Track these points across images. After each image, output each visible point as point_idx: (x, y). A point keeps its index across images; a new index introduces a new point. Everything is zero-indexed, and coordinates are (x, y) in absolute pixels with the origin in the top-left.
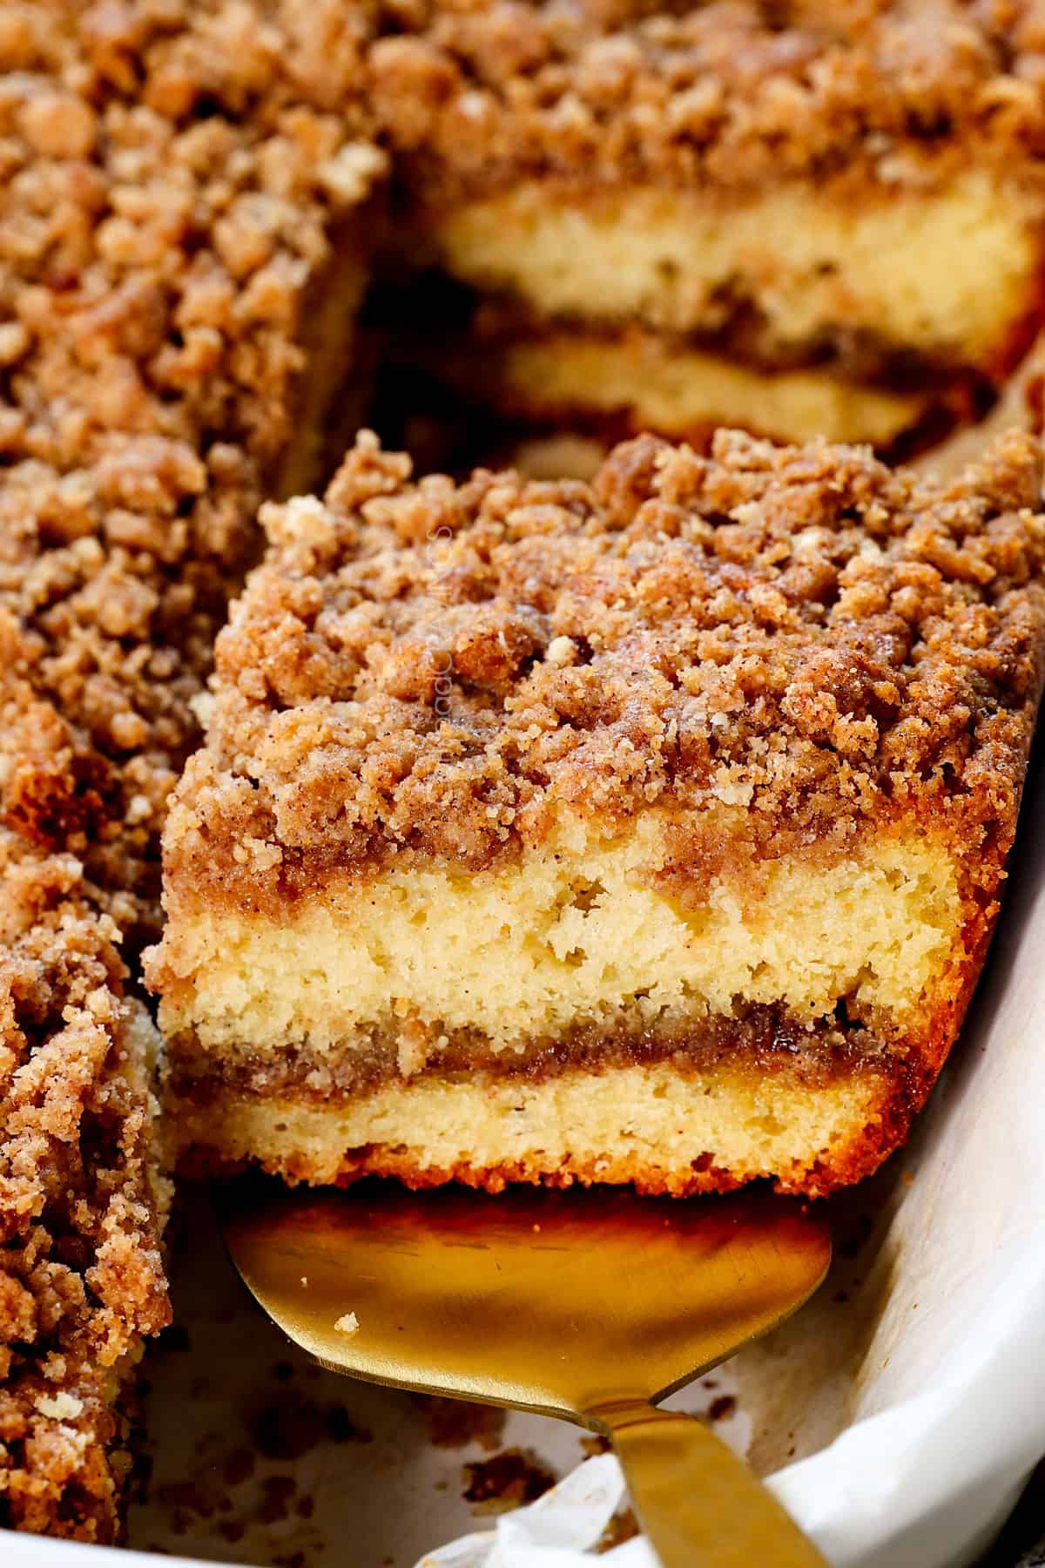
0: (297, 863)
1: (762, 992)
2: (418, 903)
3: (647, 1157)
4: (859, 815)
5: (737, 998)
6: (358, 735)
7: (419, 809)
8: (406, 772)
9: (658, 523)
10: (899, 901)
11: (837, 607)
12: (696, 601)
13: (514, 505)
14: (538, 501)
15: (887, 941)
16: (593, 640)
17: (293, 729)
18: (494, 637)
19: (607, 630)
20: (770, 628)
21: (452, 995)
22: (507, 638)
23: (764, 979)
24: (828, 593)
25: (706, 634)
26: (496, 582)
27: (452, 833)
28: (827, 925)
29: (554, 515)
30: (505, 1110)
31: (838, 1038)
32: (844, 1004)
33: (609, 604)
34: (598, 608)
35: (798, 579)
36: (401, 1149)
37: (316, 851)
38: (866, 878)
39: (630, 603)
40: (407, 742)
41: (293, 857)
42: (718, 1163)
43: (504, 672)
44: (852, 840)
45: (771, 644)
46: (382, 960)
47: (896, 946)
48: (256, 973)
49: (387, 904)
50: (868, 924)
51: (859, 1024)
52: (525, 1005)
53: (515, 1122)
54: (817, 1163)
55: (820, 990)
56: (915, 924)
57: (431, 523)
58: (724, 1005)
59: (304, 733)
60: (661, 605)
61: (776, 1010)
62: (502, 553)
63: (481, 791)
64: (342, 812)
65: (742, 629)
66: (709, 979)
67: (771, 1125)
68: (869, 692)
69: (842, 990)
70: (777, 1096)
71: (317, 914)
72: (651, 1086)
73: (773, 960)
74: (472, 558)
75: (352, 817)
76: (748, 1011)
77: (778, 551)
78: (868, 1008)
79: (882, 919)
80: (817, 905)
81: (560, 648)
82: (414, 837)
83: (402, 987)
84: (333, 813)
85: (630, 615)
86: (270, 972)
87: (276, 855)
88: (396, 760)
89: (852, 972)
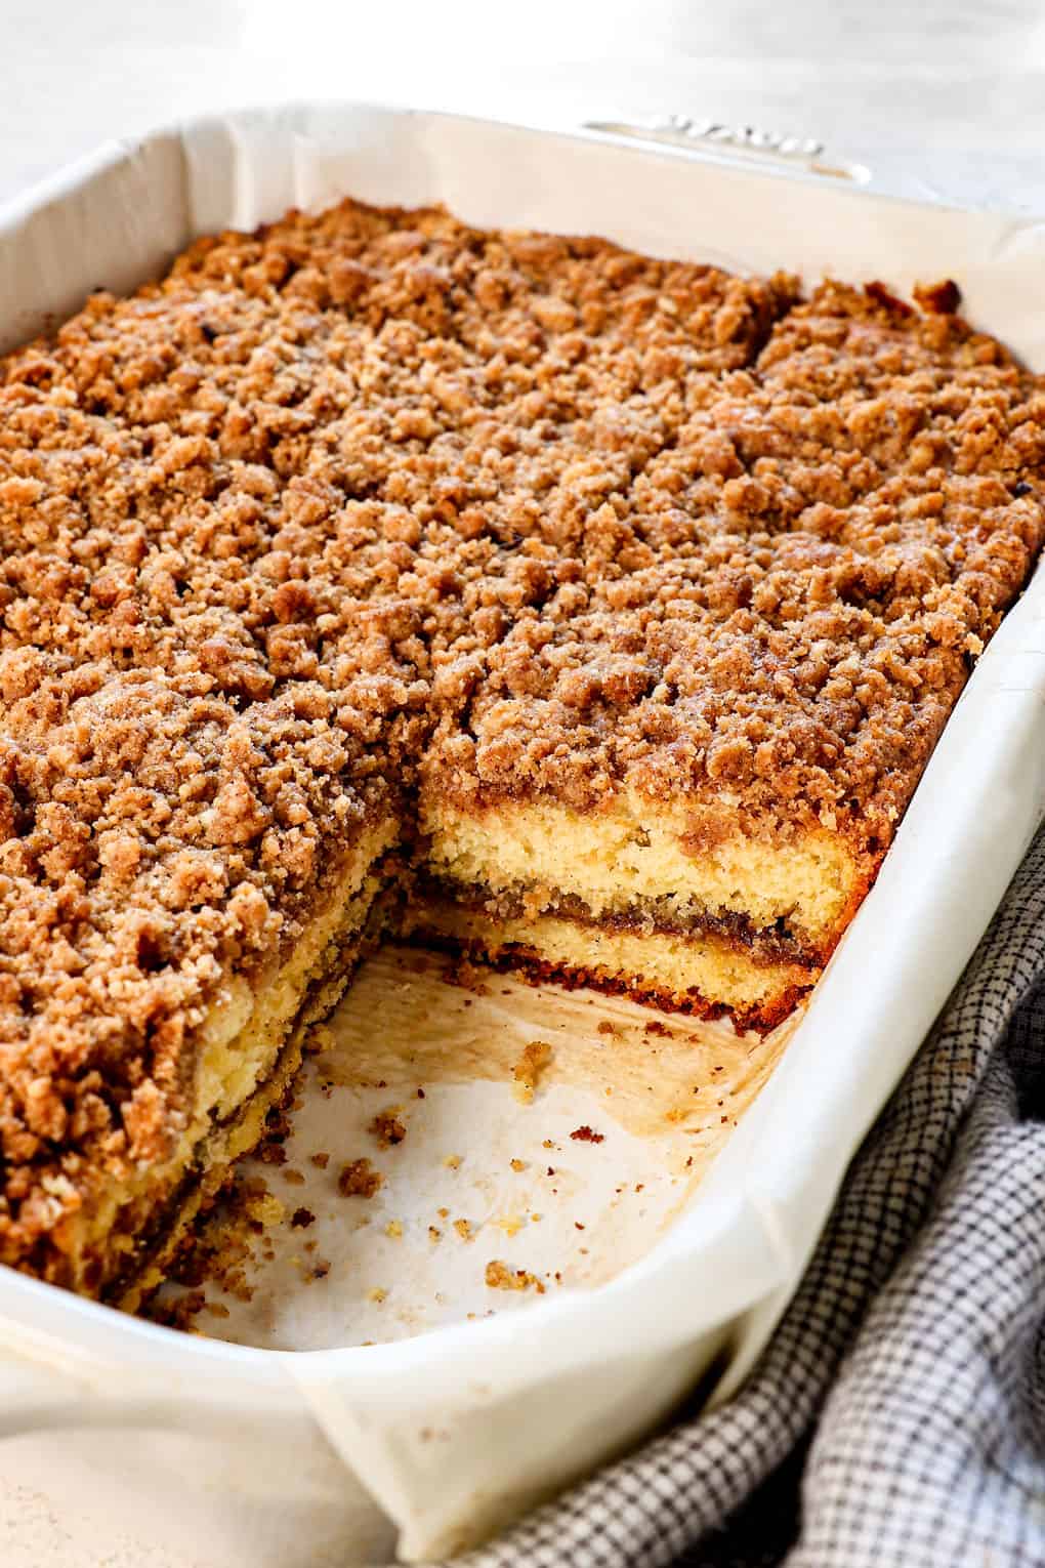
0: (487, 789)
1: (737, 906)
2: (549, 823)
3: (663, 982)
4: (795, 822)
5: (722, 907)
6: (535, 722)
7: (552, 775)
8: (551, 752)
9: (741, 623)
10: (817, 872)
11: (824, 690)
12: (743, 675)
13: (674, 596)
14: (687, 597)
15: (808, 892)
16: (680, 688)
17: (501, 712)
18: (623, 678)
19: (689, 684)
20: (780, 697)
21: (565, 876)
22: (631, 681)
23: (738, 900)
24: (821, 681)
25: (740, 697)
26: (644, 641)
27: (569, 791)
28: (776, 879)
29: (691, 607)
30: (589, 939)
31: (776, 942)
32: (781, 921)
33: (696, 668)
34: (689, 669)
35: (806, 670)
36: (533, 948)
37: (497, 785)
38: (799, 858)
39: (707, 669)
40: (556, 732)
41: (484, 787)
42: (701, 993)
43: (626, 699)
44: (792, 837)
45: (777, 708)
46: (529, 850)
47: (813, 896)
48: (463, 842)
49: (532, 822)
50: (800, 880)
51: (789, 935)
52: (602, 891)
53: (593, 948)
54: (756, 1005)
55: (768, 911)
56: (825, 886)
57: (625, 601)
58: (713, 910)
59: (505, 716)
60: (723, 674)
61: (744, 919)
62: (653, 625)
63: (589, 770)
64: (512, 767)
65: (763, 696)
66: (708, 894)
67: (734, 980)
68: (820, 749)
69: (781, 912)
70: (739, 964)
71: (493, 819)
72: (669, 946)
73: (743, 891)
74: (638, 623)
75: (516, 770)
76: (727, 916)
77: (801, 650)
78: (796, 926)
79: (808, 881)
80: (770, 866)
81: (661, 690)
82: (548, 789)
83: (536, 867)
84: (507, 766)
85: (704, 677)
86: (471, 842)
87: (476, 784)
88: (546, 743)
89: (788, 906)
